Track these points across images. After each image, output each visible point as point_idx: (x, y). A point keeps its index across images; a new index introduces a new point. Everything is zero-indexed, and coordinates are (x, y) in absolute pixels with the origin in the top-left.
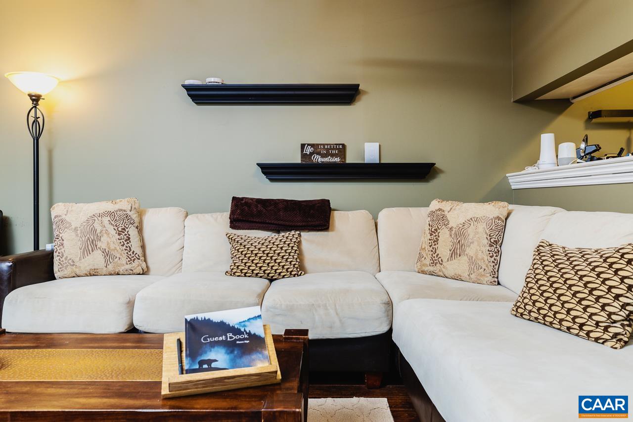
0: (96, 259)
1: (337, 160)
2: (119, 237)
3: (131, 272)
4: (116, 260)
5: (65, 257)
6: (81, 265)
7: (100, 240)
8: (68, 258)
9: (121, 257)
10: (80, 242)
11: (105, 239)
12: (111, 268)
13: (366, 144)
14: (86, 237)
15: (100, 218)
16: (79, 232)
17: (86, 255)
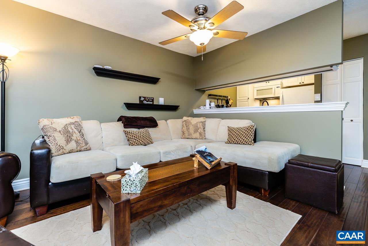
0: (73, 145)
1: (152, 103)
2: (80, 134)
3: (86, 149)
4: (81, 145)
5: (58, 145)
6: (67, 148)
7: (73, 136)
8: (60, 146)
9: (82, 143)
10: (64, 138)
11: (74, 135)
12: (79, 148)
13: (163, 99)
14: (66, 135)
15: (70, 126)
16: (62, 132)
17: (68, 143)
